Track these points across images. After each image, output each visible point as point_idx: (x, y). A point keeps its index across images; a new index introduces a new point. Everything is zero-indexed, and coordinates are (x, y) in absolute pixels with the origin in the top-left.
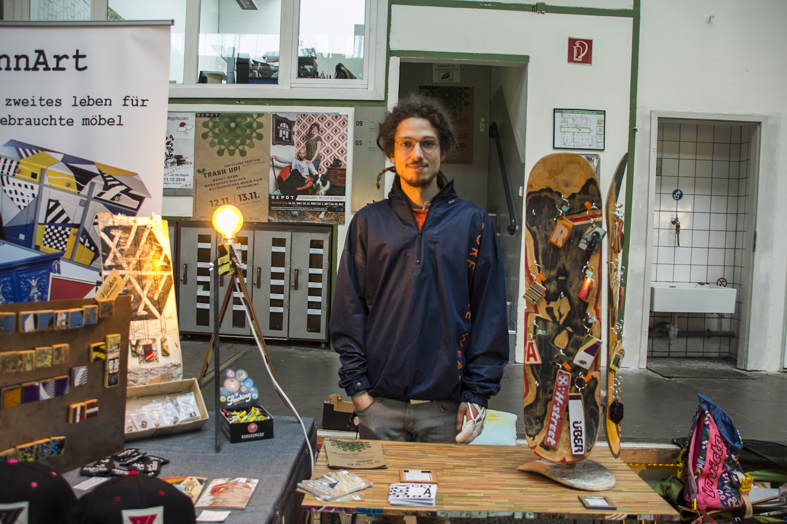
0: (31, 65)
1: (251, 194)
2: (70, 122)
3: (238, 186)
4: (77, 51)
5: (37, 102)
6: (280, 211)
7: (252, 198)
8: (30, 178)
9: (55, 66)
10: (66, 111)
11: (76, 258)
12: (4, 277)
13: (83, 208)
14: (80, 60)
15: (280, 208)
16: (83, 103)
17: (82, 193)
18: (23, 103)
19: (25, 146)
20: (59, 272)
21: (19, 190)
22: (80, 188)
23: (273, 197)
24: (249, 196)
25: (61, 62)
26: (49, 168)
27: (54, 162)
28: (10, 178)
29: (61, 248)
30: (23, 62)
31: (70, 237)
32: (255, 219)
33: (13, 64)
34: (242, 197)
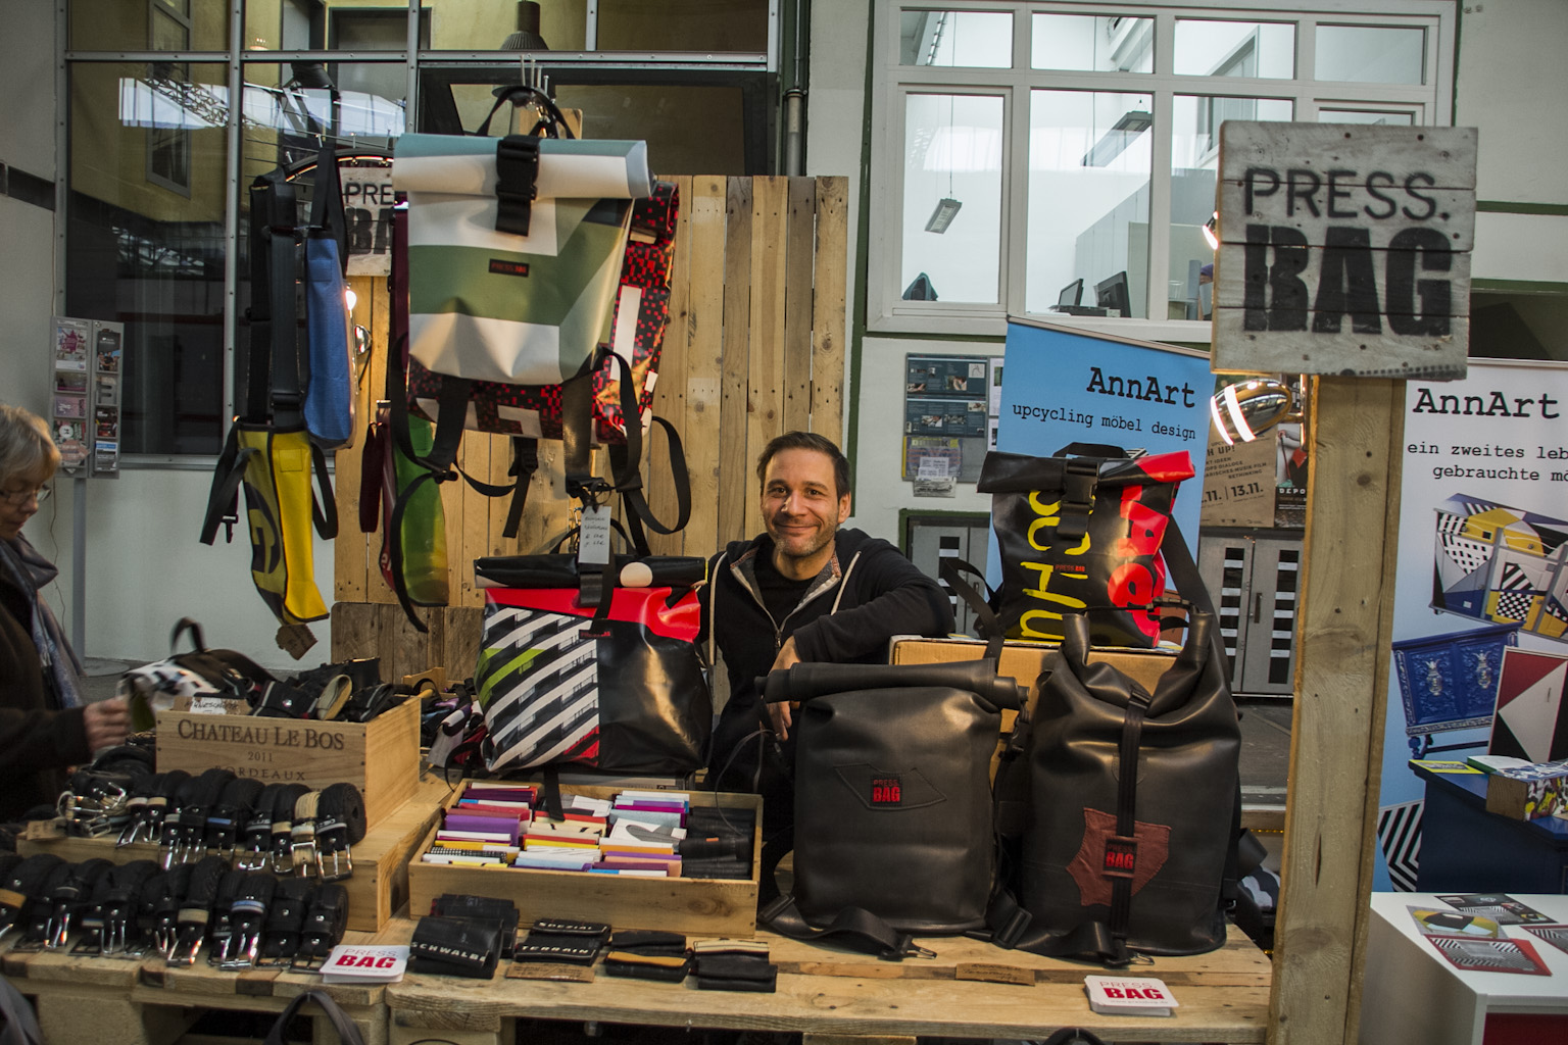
0: (1486, 409)
1: (1250, 485)
2: (1535, 476)
3: (1231, 474)
4: (1545, 396)
5: (1492, 451)
6: (1291, 510)
7: (1252, 492)
8: (1481, 538)
9: (1516, 412)
10: (1529, 463)
11: (1540, 628)
12: (1440, 651)
13: (1551, 574)
14: (1548, 405)
15: (1292, 507)
16: (1552, 455)
17: (1549, 556)
18: (1474, 451)
19: (1474, 501)
20: (1516, 645)
21: (1466, 551)
22: (1547, 551)
23: (1282, 491)
24: (1247, 489)
25: (1524, 407)
26: (1507, 528)
27: (1514, 520)
28: (1454, 538)
29: (1519, 618)
30: (1474, 405)
31: (1532, 606)
32: (1256, 522)
33: (1462, 407)
34: (1237, 490)
